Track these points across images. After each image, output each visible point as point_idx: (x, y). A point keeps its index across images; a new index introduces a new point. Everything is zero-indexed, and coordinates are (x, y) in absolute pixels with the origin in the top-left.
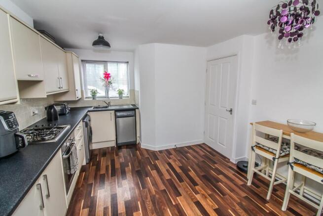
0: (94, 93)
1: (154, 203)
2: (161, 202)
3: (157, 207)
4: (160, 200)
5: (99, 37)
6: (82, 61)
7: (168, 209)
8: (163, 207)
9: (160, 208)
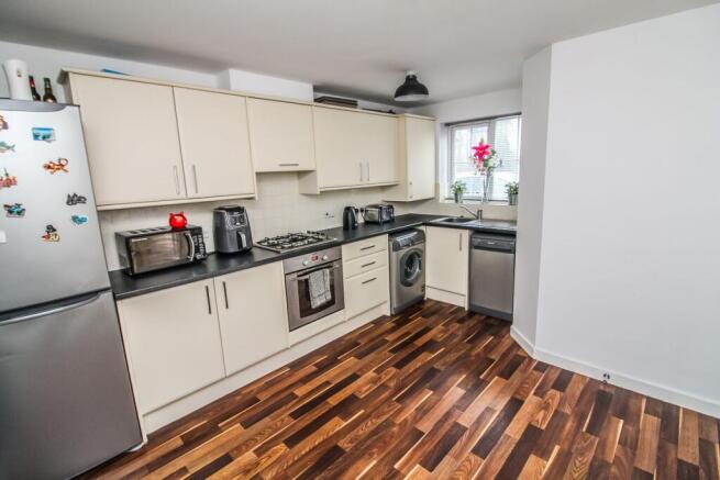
0: (458, 191)
1: (375, 432)
2: (385, 443)
3: (369, 442)
4: (387, 439)
5: (408, 78)
6: (448, 125)
7: (374, 462)
8: (374, 450)
9: (369, 448)
